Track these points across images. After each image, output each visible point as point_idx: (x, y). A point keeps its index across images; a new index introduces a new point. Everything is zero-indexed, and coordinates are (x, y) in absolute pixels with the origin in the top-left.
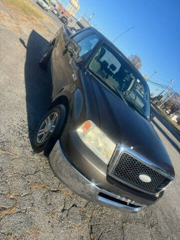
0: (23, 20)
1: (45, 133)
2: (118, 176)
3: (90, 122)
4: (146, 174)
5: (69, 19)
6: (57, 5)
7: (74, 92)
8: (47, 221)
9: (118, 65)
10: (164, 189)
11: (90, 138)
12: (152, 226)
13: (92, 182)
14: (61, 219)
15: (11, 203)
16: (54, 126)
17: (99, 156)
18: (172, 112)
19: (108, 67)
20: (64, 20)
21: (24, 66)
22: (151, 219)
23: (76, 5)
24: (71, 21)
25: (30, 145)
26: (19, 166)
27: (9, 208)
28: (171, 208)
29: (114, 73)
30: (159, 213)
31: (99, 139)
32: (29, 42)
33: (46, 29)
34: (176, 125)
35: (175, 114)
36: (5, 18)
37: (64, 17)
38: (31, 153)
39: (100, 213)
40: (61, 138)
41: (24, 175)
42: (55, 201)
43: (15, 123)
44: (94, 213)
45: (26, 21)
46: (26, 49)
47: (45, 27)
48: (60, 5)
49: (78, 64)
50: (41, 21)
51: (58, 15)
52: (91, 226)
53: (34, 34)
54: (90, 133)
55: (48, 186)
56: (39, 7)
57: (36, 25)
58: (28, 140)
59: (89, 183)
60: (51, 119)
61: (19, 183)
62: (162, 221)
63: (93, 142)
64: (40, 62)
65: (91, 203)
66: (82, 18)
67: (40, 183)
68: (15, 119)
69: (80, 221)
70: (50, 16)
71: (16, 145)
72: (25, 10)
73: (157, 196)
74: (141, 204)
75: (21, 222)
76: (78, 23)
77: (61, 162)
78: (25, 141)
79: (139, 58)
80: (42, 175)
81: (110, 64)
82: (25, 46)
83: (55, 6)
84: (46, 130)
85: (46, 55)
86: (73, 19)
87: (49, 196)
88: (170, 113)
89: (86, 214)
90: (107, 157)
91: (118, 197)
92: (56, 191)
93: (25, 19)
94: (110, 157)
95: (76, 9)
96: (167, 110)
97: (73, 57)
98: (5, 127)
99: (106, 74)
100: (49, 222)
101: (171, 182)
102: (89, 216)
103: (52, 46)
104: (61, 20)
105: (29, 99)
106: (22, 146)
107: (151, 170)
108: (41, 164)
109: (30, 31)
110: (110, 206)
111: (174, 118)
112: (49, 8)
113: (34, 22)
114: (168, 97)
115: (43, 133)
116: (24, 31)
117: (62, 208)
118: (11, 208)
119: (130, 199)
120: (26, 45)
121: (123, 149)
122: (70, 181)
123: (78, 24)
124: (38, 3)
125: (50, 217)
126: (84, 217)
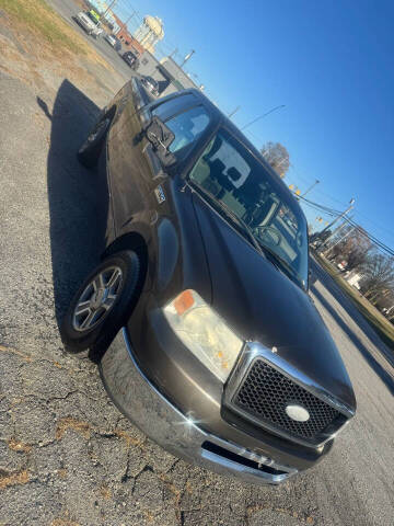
0: (45, 57)
1: (93, 310)
2: (242, 407)
3: (193, 293)
4: (300, 404)
5: (140, 58)
6: (116, 25)
7: (156, 225)
8: (93, 500)
9: (245, 171)
10: (334, 436)
11: (190, 326)
12: (307, 516)
13: (187, 416)
14: (120, 498)
15: (19, 461)
16: (114, 297)
17: (207, 365)
18: (349, 267)
19: (225, 173)
20: (129, 59)
21: (46, 159)
22: (304, 499)
23: (158, 30)
24: (146, 62)
25: (58, 333)
26: (34, 379)
27: (14, 472)
28: (345, 476)
29: (237, 187)
30: (320, 486)
31: (209, 330)
32: (56, 106)
33: (93, 78)
34: (357, 295)
35: (357, 272)
36: (7, 51)
37: (130, 53)
38: (60, 353)
39: (201, 485)
40: (129, 324)
41: (46, 401)
42: (110, 457)
43: (26, 286)
44: (189, 484)
45: (50, 60)
46: (50, 122)
47: (89, 73)
48: (123, 26)
49: (168, 169)
50: (82, 60)
51: (117, 48)
52: (182, 513)
53: (67, 89)
54: (191, 317)
55: (94, 424)
56: (79, 28)
57: (72, 69)
58: (54, 323)
59: (182, 420)
60: (107, 279)
61: (34, 418)
62: (327, 504)
63: (197, 335)
64: (81, 150)
65: (182, 463)
66: (170, 57)
67: (77, 419)
68: (26, 276)
69: (161, 502)
70: (100, 49)
71: (28, 335)
72: (50, 36)
73: (321, 450)
74: (288, 466)
75: (38, 504)
76: (161, 69)
77: (126, 376)
78: (48, 324)
79: (284, 149)
80: (83, 400)
81: (228, 167)
82: (48, 115)
83: (111, 27)
84: (95, 302)
85: (93, 138)
86: (149, 58)
87: (96, 447)
88: (347, 269)
89: (172, 488)
90: (224, 366)
91: (242, 452)
92: (109, 437)
93: (49, 55)
94: (230, 367)
95: (156, 37)
96: (340, 262)
97: (158, 153)
98: (6, 293)
99: (220, 188)
100: (96, 504)
101: (347, 422)
102: (177, 492)
103: (108, 120)
104: (125, 58)
105: (58, 232)
106: (41, 337)
107: (311, 395)
108: (81, 376)
109: (60, 82)
110: (223, 471)
111: (354, 281)
112: (100, 31)
113: (69, 62)
114: (343, 234)
115: (88, 309)
116: (46, 81)
117: (122, 472)
118: (18, 473)
119: (266, 455)
120: (51, 112)
121: (256, 352)
122: (142, 416)
123: (160, 71)
124: (76, 20)
125: (97, 493)
126: (167, 494)
